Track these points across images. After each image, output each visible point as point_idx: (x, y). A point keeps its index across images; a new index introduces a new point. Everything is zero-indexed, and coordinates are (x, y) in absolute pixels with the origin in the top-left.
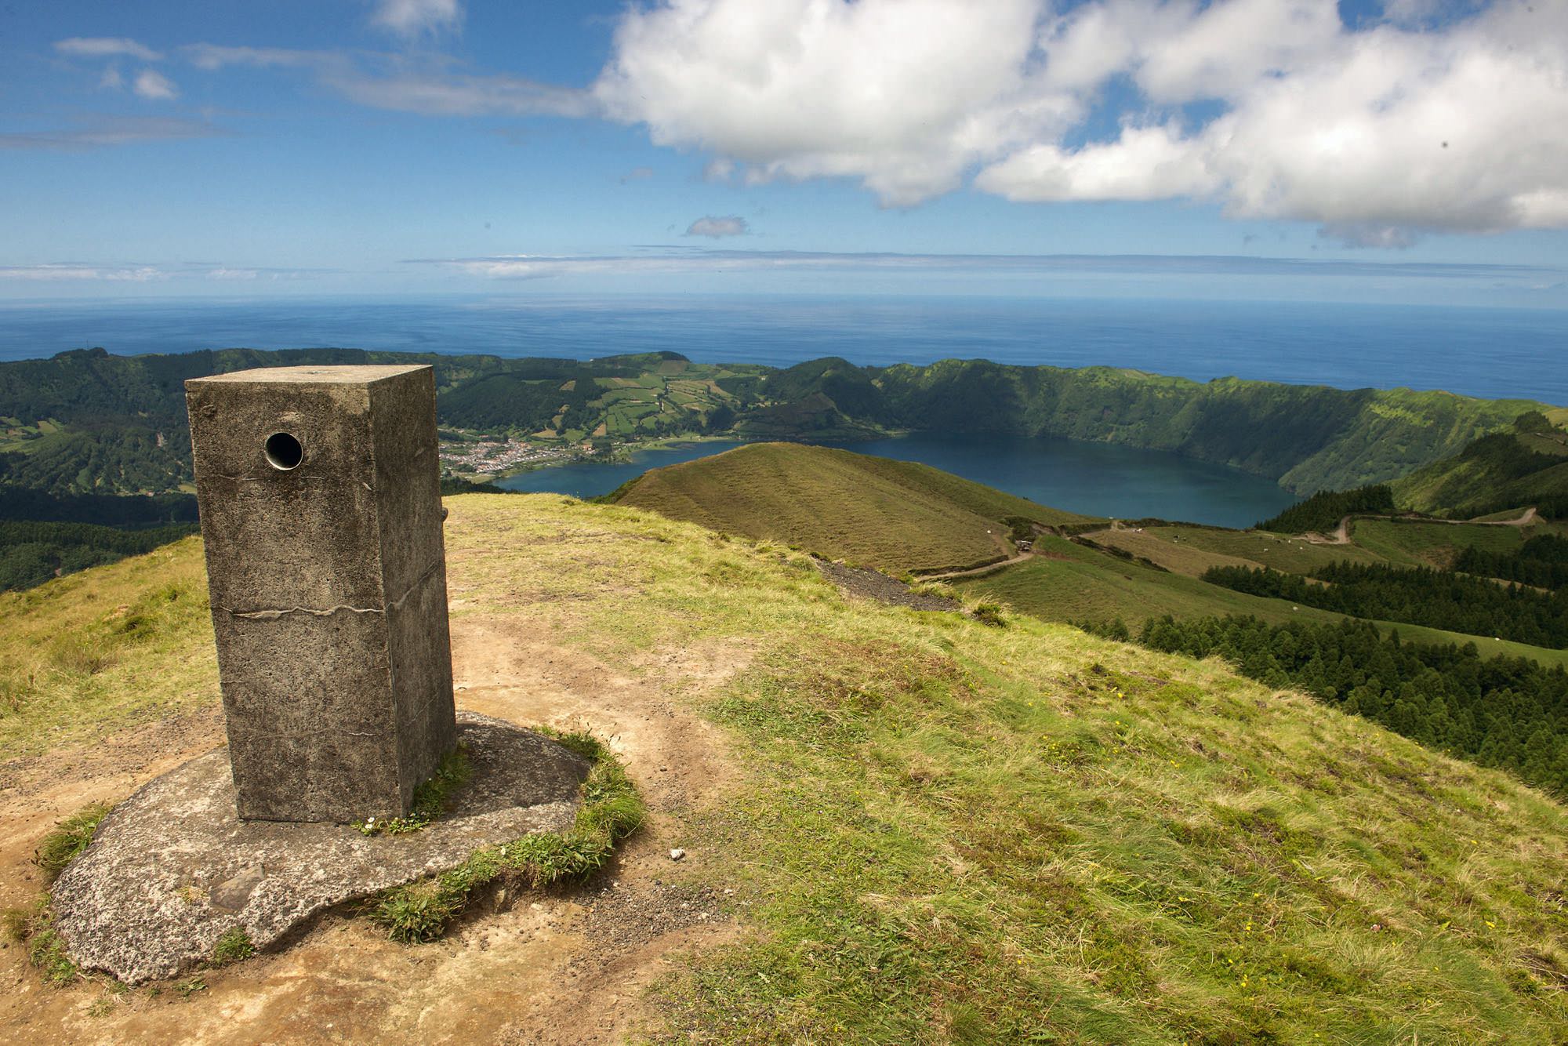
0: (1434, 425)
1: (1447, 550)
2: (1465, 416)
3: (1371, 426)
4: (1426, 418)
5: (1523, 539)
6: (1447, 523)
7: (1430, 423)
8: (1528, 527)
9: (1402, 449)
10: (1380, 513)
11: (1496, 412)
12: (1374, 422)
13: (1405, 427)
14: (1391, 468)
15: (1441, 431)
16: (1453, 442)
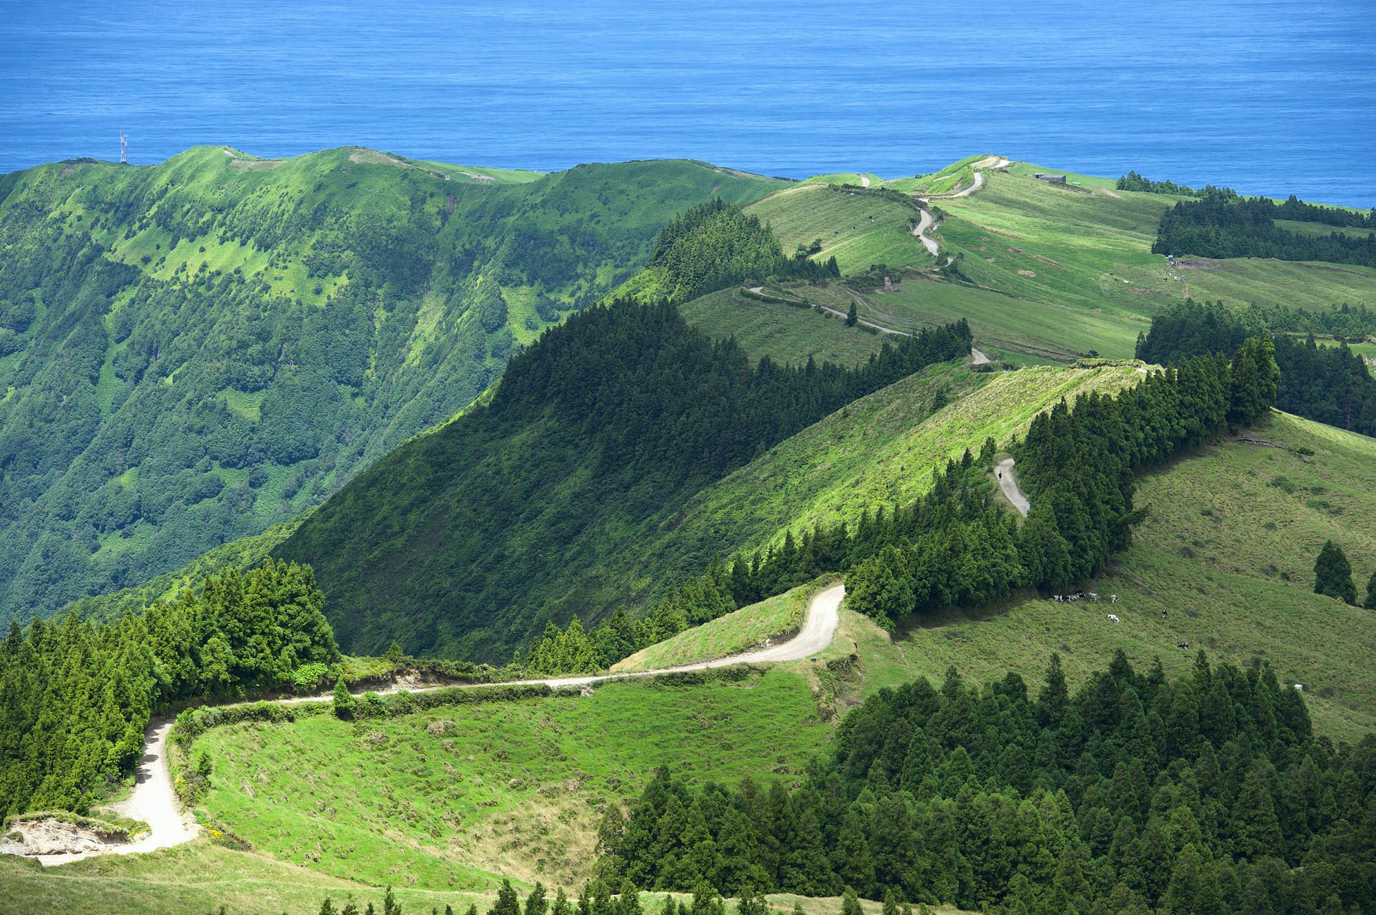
0: (354, 291)
1: (566, 803)
2: (464, 243)
3: (109, 321)
4: (318, 269)
5: (827, 716)
6: (546, 691)
7: (336, 286)
8: (832, 666)
9: (247, 408)
10: (289, 689)
11: (570, 218)
12: (117, 306)
13: (245, 311)
14: (215, 489)
15: (381, 314)
16: (434, 357)
